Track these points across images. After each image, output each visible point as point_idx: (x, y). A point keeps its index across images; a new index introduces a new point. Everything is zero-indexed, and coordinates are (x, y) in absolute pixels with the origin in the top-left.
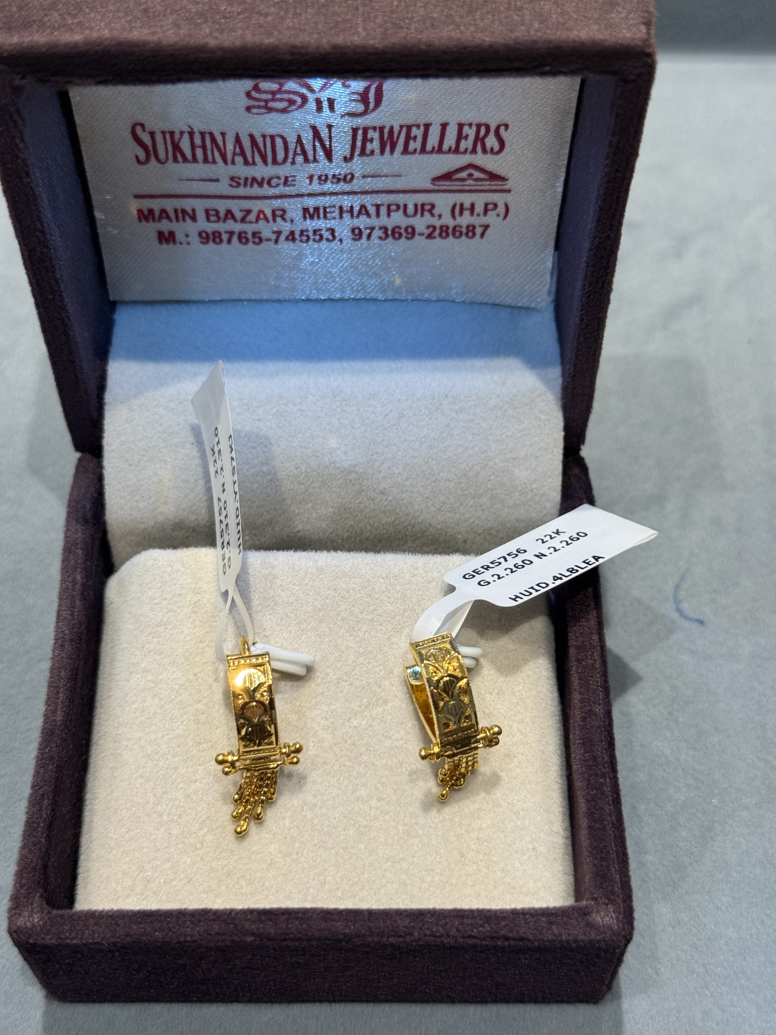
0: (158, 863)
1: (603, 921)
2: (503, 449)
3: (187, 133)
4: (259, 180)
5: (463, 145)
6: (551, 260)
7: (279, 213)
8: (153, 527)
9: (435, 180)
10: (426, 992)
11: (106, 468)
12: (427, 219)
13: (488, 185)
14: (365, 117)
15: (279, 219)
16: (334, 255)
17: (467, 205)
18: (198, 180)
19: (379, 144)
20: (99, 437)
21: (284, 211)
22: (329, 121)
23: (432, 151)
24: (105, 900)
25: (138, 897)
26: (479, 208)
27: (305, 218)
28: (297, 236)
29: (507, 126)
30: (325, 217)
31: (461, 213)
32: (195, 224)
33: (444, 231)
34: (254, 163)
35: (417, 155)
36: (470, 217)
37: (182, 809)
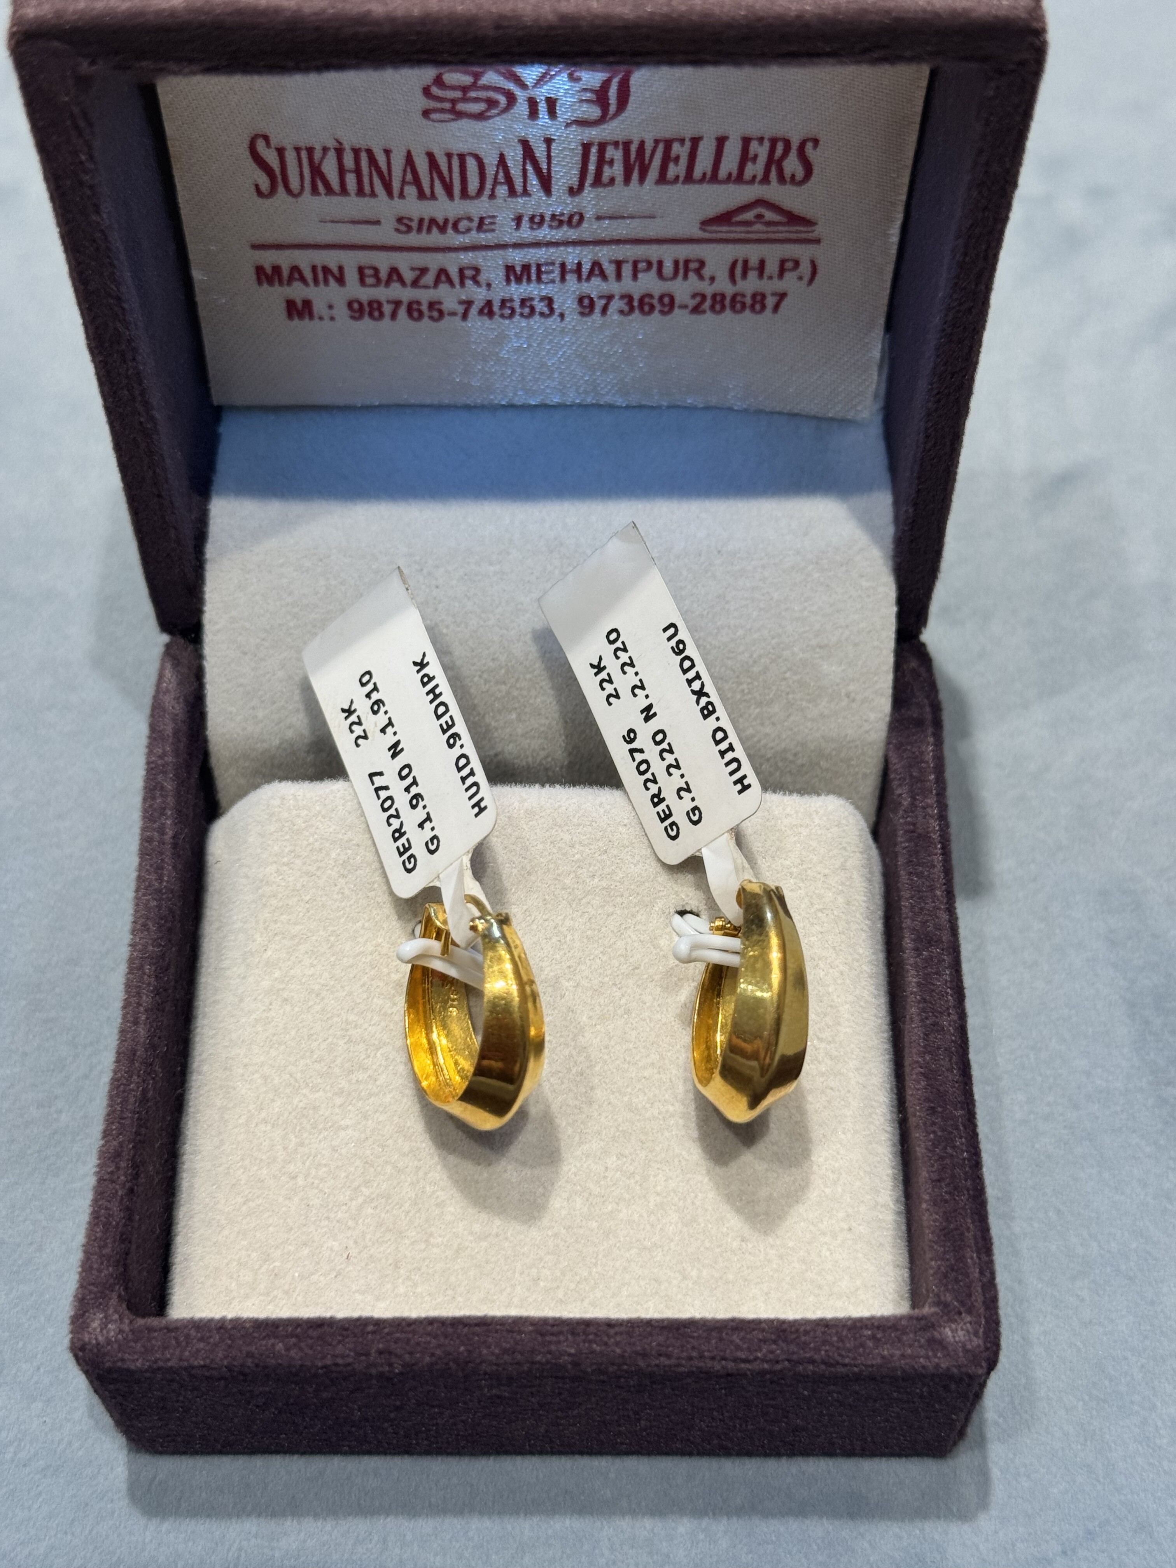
0: (291, 1248)
1: (954, 1337)
2: (805, 632)
3: (333, 150)
4: (441, 223)
5: (750, 170)
6: (880, 346)
7: (469, 273)
8: (278, 748)
9: (706, 223)
10: (689, 1440)
11: (208, 658)
12: (693, 283)
13: (787, 232)
14: (602, 127)
15: (469, 283)
16: (550, 337)
17: (754, 262)
18: (348, 222)
19: (622, 169)
20: (197, 612)
21: (477, 270)
22: (548, 133)
23: (703, 179)
24: (213, 1302)
25: (261, 1298)
26: (772, 267)
27: (508, 281)
28: (496, 308)
29: (816, 142)
30: (539, 279)
31: (744, 275)
32: (342, 289)
33: (719, 303)
34: (433, 197)
35: (679, 185)
36: (758, 282)
37: (324, 1169)
